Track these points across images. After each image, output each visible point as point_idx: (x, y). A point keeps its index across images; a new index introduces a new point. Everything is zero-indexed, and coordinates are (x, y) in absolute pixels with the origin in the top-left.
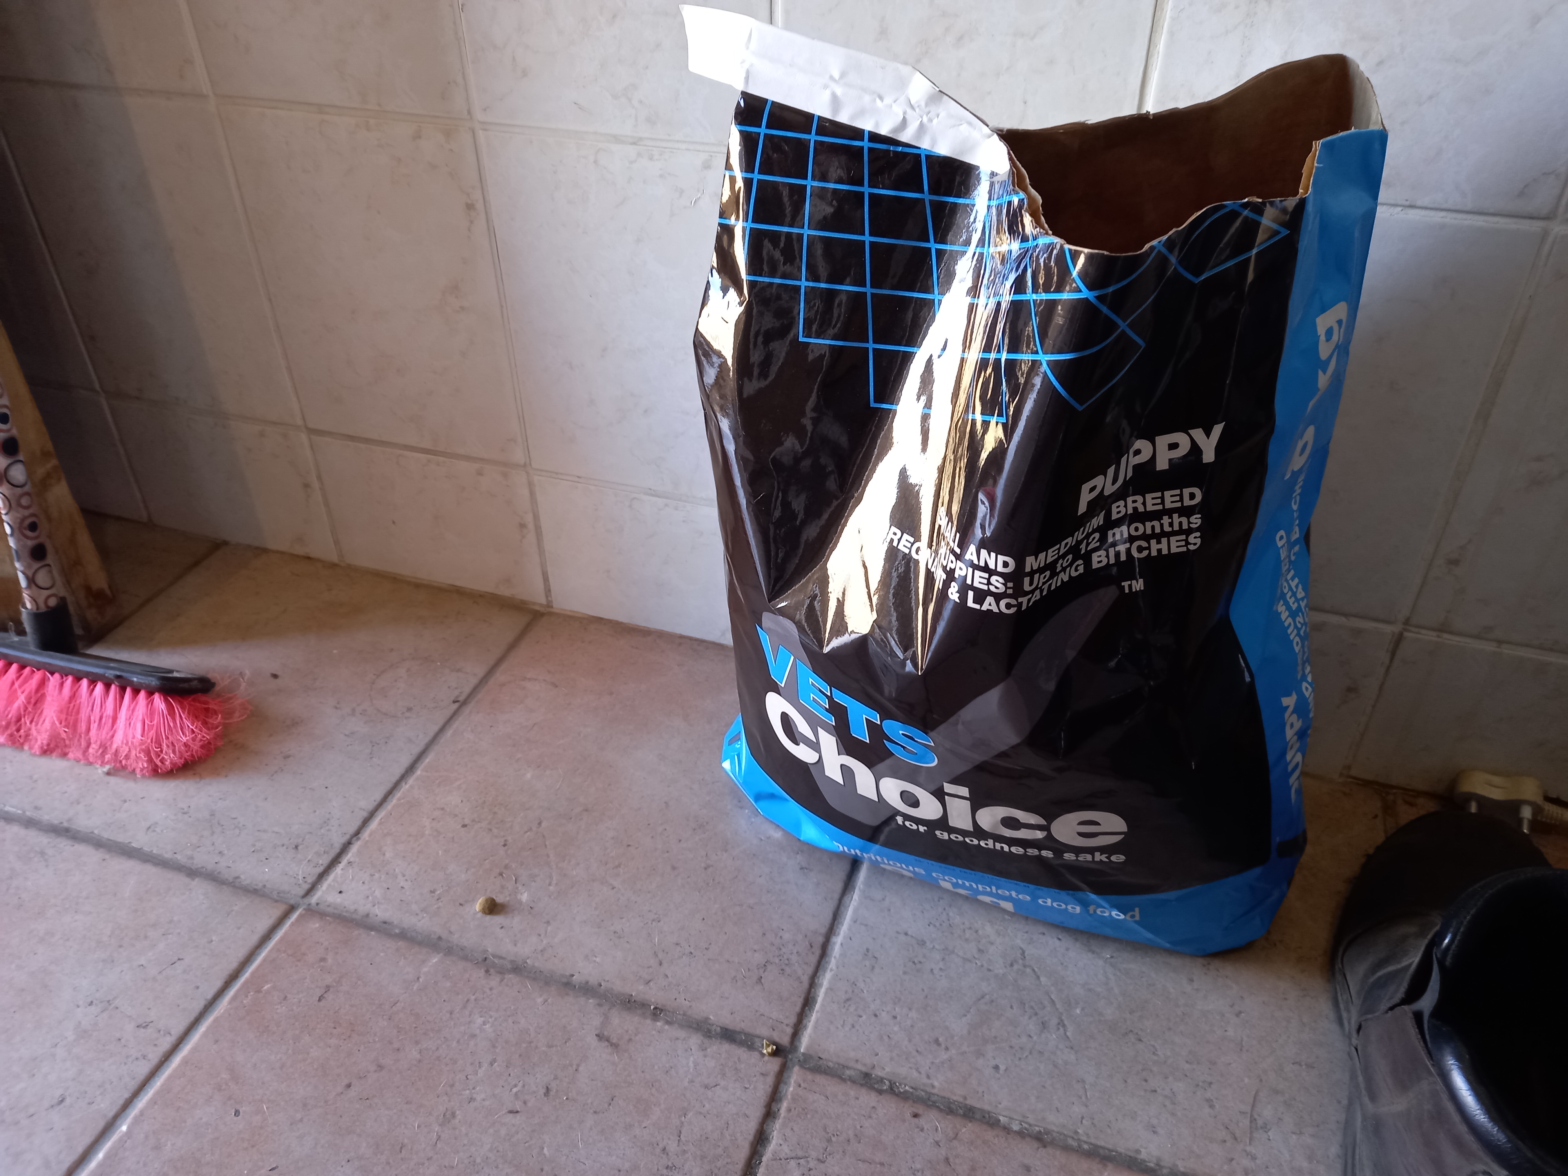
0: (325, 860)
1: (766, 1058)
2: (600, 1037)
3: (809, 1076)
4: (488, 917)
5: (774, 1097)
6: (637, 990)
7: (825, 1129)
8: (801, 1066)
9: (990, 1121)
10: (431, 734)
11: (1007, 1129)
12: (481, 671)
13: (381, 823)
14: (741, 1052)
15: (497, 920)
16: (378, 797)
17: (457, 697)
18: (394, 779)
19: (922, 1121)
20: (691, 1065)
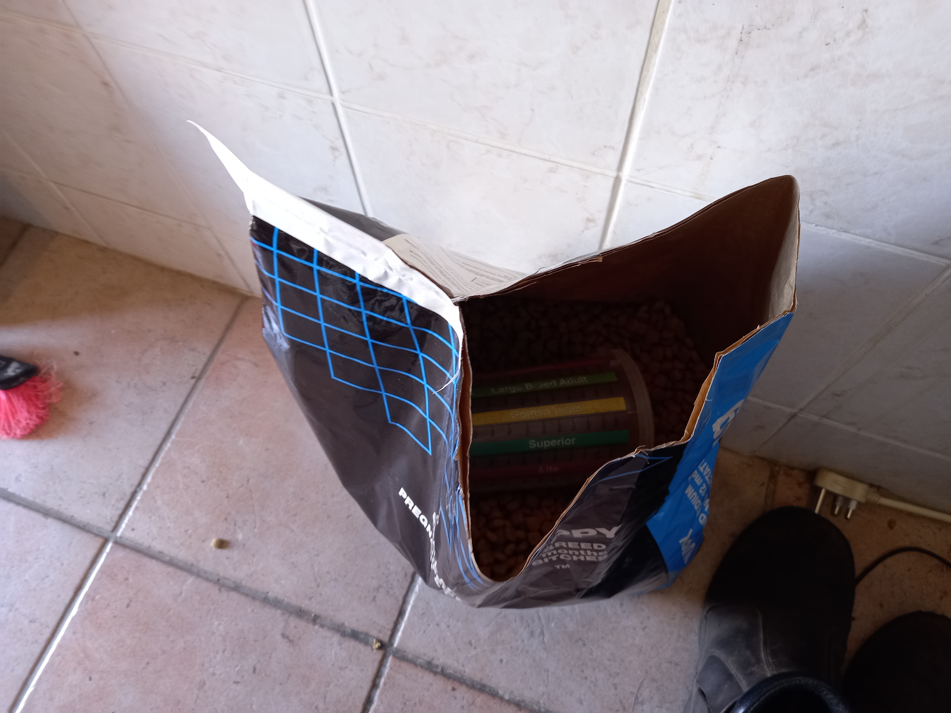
0: (122, 505)
1: (375, 651)
2: (284, 636)
3: (398, 663)
4: (219, 551)
5: (378, 675)
6: (305, 604)
7: (403, 696)
8: (394, 656)
9: (493, 694)
10: (179, 405)
11: (501, 698)
12: (208, 351)
13: (153, 478)
14: (361, 647)
15: (223, 553)
16: (150, 456)
17: (194, 373)
18: (158, 442)
19: (456, 693)
20: (333, 654)
